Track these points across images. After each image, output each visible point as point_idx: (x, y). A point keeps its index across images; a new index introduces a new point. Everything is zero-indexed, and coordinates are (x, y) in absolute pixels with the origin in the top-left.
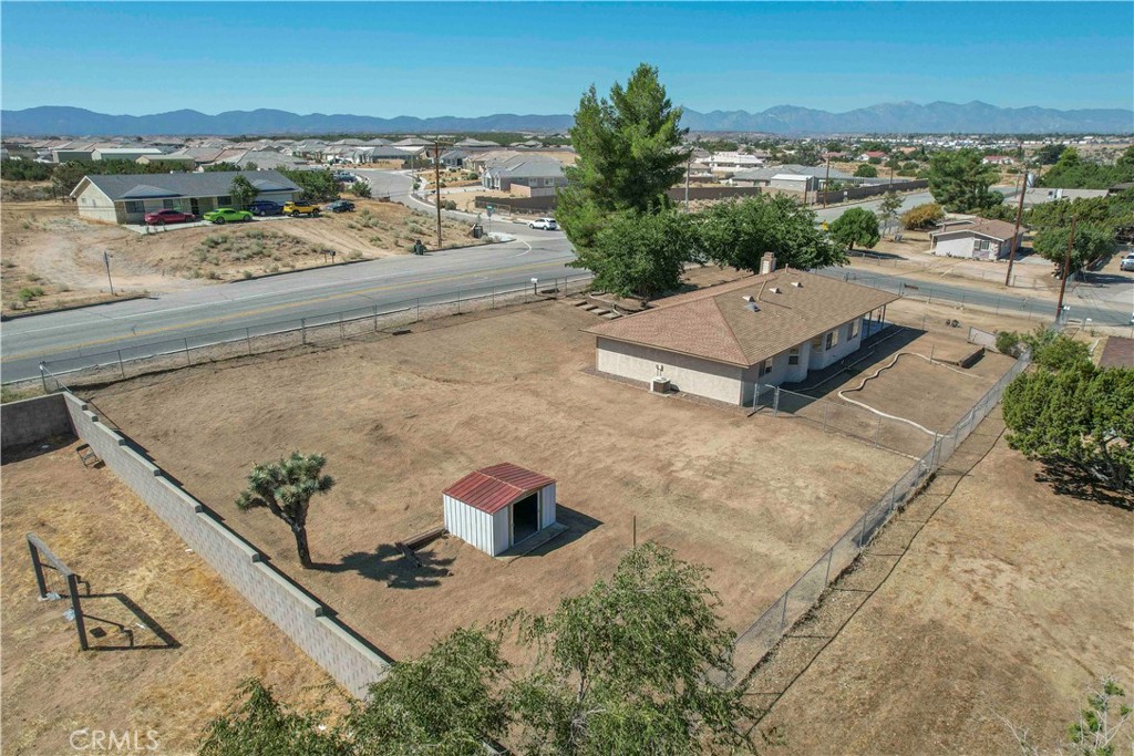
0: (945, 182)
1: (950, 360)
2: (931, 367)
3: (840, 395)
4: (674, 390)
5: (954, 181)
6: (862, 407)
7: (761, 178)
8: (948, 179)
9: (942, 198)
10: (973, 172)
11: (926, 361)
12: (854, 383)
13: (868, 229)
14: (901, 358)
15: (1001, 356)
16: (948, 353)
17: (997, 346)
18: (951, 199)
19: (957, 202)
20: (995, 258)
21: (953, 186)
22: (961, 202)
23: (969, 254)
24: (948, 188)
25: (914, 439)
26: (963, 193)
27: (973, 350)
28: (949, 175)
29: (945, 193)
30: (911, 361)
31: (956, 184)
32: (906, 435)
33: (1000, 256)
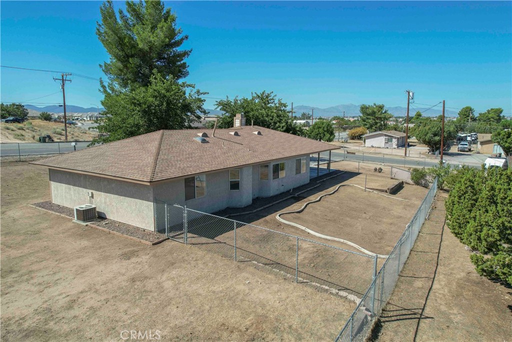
0: (368, 119)
1: (380, 188)
2: (366, 194)
3: (278, 217)
4: (101, 217)
5: (371, 117)
6: (297, 229)
8: (369, 117)
9: (367, 126)
10: (380, 113)
11: (362, 190)
12: (297, 206)
13: (328, 131)
14: (342, 188)
15: (415, 187)
16: (378, 184)
17: (412, 179)
18: (371, 126)
19: (374, 128)
20: (396, 147)
21: (371, 120)
22: (376, 128)
23: (383, 145)
24: (370, 121)
25: (351, 263)
26: (376, 123)
27: (396, 183)
28: (369, 115)
29: (368, 123)
30: (349, 190)
31: (373, 119)
32: (342, 258)
33: (399, 146)
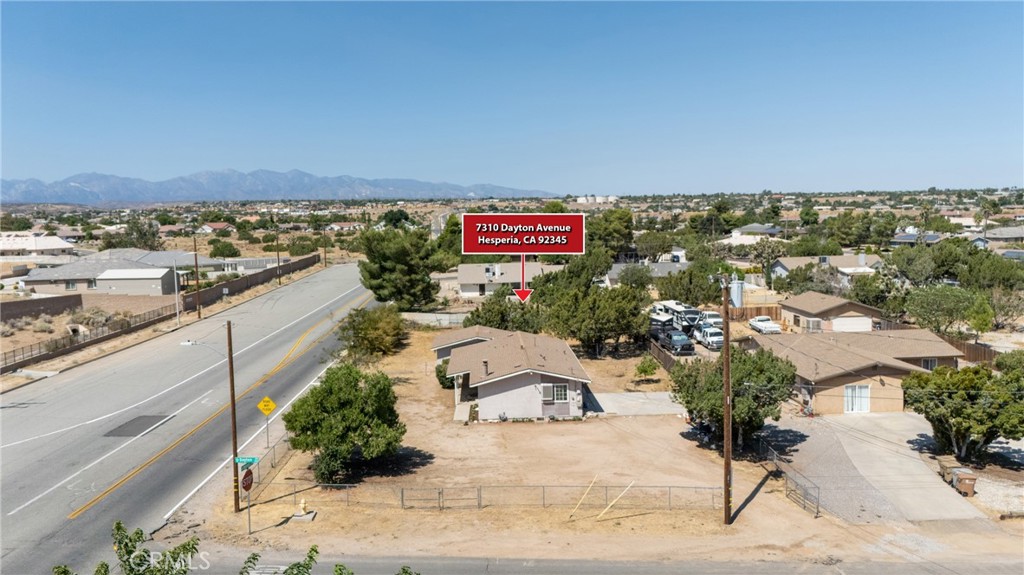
7: (78, 276)
20: (580, 413)
23: (536, 410)
